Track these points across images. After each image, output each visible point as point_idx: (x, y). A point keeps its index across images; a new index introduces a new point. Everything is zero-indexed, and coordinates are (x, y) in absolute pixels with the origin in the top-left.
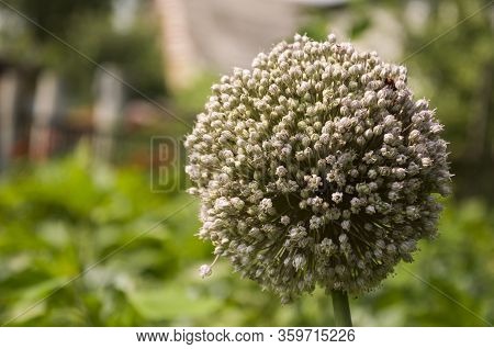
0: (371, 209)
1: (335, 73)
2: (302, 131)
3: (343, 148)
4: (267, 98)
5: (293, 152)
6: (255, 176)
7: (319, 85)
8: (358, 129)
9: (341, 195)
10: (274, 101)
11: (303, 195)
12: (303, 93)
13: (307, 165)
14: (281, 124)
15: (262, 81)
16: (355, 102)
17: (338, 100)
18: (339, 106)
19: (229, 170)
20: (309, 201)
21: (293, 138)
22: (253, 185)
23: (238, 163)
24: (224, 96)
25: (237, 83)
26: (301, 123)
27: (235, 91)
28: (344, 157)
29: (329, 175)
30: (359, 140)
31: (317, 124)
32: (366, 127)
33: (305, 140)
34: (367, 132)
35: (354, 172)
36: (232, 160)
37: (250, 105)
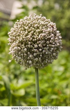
0: (46, 53)
1: (43, 24)
2: (35, 35)
3: (43, 40)
4: (28, 27)
5: (32, 39)
6: (24, 43)
7: (39, 26)
8: (46, 36)
9: (41, 49)
10: (29, 28)
11: (33, 48)
12: (35, 27)
13: (35, 42)
14: (31, 33)
15: (27, 23)
16: (46, 31)
17: (43, 29)
18: (43, 31)
19: (18, 41)
20: (34, 50)
21: (33, 36)
22: (23, 45)
23: (20, 40)
24: (18, 25)
25: (22, 23)
26: (35, 33)
27: (21, 24)
28: (43, 42)
29: (39, 45)
30: (46, 38)
31: (38, 34)
32: (48, 36)
33: (35, 37)
34: (48, 37)
35: (44, 45)
36: (19, 39)
37: (24, 28)
